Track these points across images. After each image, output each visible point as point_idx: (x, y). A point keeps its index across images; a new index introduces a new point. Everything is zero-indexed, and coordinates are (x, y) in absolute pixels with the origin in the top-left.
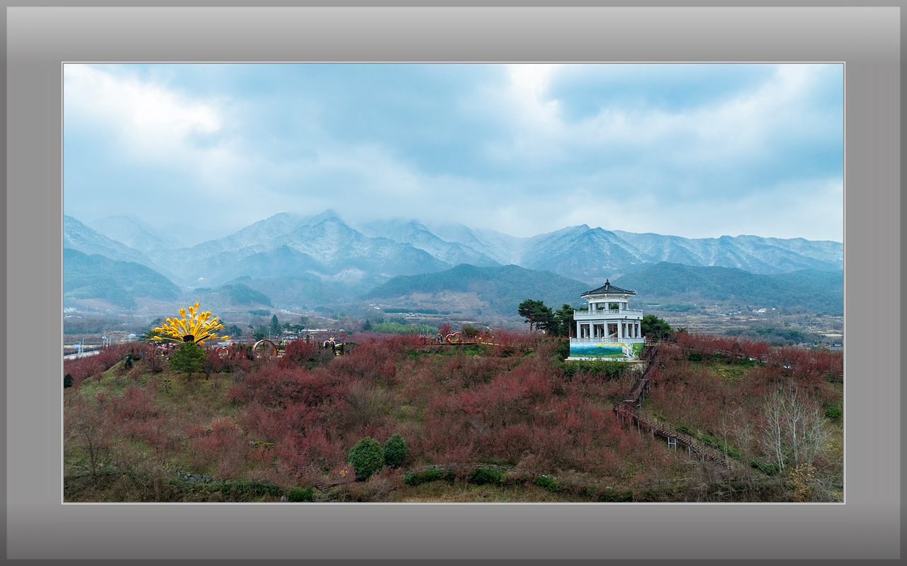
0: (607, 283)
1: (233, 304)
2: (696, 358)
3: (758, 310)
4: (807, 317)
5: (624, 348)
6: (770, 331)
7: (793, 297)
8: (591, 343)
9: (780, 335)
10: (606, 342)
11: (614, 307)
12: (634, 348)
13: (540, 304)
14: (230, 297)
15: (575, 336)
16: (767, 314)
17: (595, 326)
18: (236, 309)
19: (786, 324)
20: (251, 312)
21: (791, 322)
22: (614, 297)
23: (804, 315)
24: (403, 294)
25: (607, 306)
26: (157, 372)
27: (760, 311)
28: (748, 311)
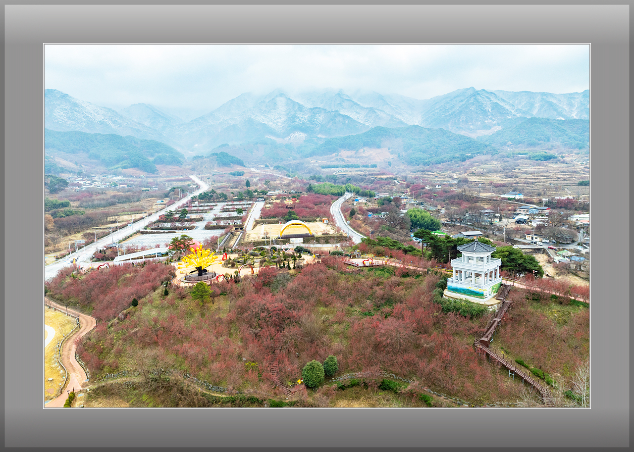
1: (219, 167)
2: (537, 298)
5: (485, 292)
8: (462, 285)
14: (217, 162)
15: (451, 277)
24: (334, 152)
26: (183, 298)
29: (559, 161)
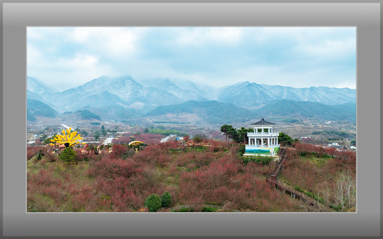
0: (263, 119)
1: (83, 119)
2: (304, 154)
3: (327, 122)
4: (349, 125)
5: (270, 150)
6: (332, 132)
7: (343, 116)
8: (255, 147)
9: (337, 134)
10: (262, 147)
11: (266, 130)
12: (275, 150)
13: (231, 127)
14: (81, 116)
15: (248, 143)
16: (331, 124)
17: (257, 139)
18: (84, 122)
19: (340, 129)
20: (91, 123)
21: (342, 128)
22: (266, 126)
23: (348, 125)
24: (163, 114)
25: (263, 130)
26: (53, 161)
27: (328, 122)
28: (322, 122)
29: (300, 123)
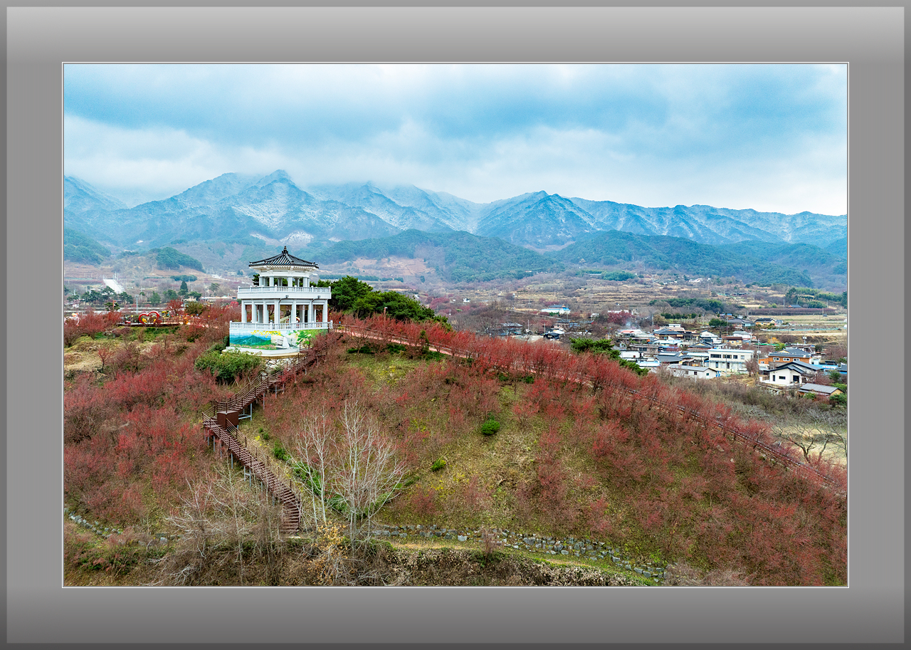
3: (694, 279)
4: (735, 288)
16: (701, 285)
21: (720, 292)
24: (346, 260)
27: (696, 281)
28: (684, 280)
29: (636, 281)
